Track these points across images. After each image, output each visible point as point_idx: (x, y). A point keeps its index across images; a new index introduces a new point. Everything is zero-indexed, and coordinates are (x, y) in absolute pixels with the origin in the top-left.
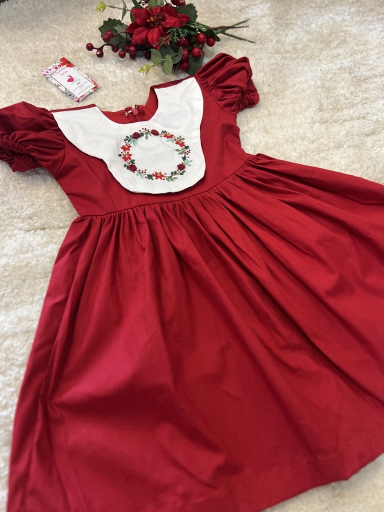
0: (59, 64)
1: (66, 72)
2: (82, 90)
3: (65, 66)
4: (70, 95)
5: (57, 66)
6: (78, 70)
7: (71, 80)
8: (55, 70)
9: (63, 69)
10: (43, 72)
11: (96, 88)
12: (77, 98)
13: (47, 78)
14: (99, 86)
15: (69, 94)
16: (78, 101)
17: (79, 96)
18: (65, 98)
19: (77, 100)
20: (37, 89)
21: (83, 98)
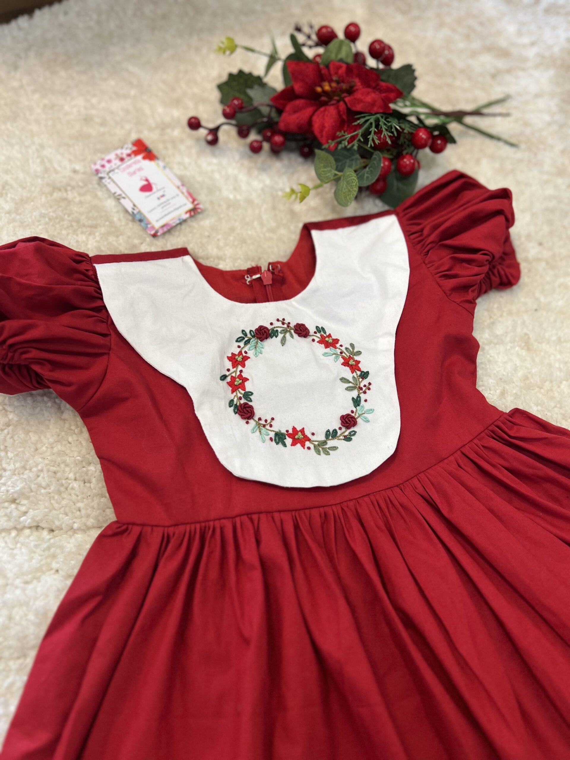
0: (129, 151)
1: (140, 169)
2: (166, 212)
3: (140, 157)
4: (141, 221)
5: (124, 156)
6: (165, 167)
7: (147, 188)
8: (118, 163)
9: (135, 163)
10: (95, 164)
11: (194, 212)
12: (153, 228)
13: (101, 178)
14: (201, 206)
15: (138, 217)
16: (155, 236)
17: (157, 225)
18: (131, 224)
19: (153, 232)
20: (77, 200)
21: (165, 229)
